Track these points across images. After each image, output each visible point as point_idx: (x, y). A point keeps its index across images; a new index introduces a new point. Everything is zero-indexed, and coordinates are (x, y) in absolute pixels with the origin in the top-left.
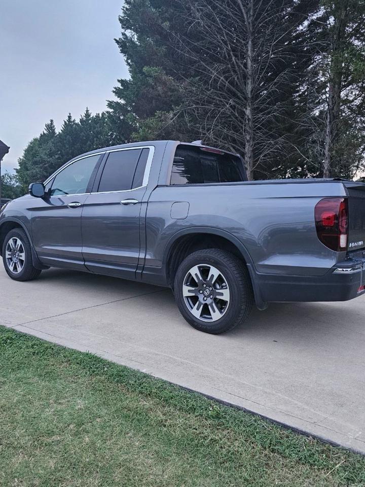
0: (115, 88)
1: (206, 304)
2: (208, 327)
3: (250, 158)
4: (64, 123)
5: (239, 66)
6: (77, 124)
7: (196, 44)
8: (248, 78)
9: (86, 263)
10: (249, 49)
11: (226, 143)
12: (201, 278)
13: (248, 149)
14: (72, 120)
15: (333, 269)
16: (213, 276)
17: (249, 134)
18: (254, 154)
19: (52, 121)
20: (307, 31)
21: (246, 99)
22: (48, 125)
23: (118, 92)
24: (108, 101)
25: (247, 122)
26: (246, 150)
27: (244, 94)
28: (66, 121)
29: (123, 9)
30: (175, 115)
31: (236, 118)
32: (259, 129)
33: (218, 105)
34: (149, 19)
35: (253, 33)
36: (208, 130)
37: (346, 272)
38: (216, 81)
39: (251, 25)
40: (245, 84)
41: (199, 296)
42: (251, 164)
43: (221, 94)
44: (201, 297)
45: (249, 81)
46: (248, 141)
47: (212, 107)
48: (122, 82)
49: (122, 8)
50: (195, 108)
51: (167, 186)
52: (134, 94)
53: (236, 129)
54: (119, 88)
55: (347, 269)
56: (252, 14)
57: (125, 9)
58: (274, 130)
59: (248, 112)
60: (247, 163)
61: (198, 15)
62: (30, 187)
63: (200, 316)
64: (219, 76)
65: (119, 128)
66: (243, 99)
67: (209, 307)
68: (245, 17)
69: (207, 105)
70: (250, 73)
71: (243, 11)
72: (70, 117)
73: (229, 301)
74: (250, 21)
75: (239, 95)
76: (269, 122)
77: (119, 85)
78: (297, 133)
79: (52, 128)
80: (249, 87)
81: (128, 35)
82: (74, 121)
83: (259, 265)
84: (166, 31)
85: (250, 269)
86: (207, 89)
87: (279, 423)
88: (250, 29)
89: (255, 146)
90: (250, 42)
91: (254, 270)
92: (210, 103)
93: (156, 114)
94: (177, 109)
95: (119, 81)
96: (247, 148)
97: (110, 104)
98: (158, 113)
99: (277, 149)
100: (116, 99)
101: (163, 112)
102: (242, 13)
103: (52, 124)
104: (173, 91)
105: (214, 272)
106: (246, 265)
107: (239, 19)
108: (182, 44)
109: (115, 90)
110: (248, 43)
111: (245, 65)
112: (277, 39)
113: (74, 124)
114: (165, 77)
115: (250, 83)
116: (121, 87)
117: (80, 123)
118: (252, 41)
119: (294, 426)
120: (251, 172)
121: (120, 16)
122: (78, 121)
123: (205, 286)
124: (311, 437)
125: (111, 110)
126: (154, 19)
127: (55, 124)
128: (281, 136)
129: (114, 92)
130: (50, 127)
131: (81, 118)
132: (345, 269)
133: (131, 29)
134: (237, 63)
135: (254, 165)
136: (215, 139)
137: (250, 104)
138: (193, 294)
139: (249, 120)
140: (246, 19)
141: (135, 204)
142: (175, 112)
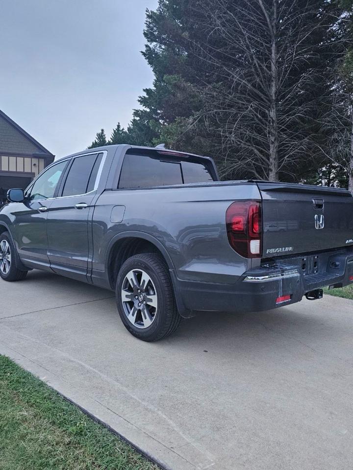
0: (140, 97)
1: (139, 310)
2: (140, 334)
3: (275, 159)
4: (113, 132)
5: (262, 69)
6: (125, 133)
7: (218, 50)
8: (272, 81)
9: (52, 266)
10: (273, 51)
11: (249, 146)
12: (135, 283)
13: (272, 151)
14: (121, 129)
15: (243, 277)
16: (144, 281)
17: (273, 135)
18: (279, 155)
19: (102, 130)
20: (338, 30)
21: (269, 101)
22: (99, 135)
23: (143, 101)
24: (135, 110)
25: (271, 124)
26: (271, 152)
27: (268, 96)
28: (115, 129)
29: (146, 24)
30: (195, 120)
31: (260, 120)
32: (283, 130)
33: (241, 108)
34: (170, 30)
35: (277, 36)
36: (231, 133)
37: (258, 280)
38: (238, 84)
39: (275, 27)
40: (270, 86)
41: (134, 302)
42: (276, 166)
43: (245, 98)
44: (136, 303)
45: (273, 84)
46: (273, 143)
47: (233, 111)
48: (148, 91)
49: (145, 22)
50: (216, 112)
51: (112, 190)
52: (156, 102)
53: (260, 131)
54: (144, 97)
55: (258, 278)
56: (275, 17)
57: (148, 23)
58: (300, 131)
59: (272, 114)
60: (272, 164)
61: (218, 22)
62: (8, 193)
63: (135, 322)
64: (241, 80)
65: (146, 135)
66: (266, 101)
67: (142, 313)
68: (268, 20)
69: (229, 109)
70: (274, 75)
71: (266, 15)
72: (119, 126)
73: (156, 307)
74: (273, 24)
75: (262, 97)
76: (294, 123)
77: (145, 94)
78: (323, 132)
79: (102, 136)
80: (274, 89)
81: (151, 47)
82: (123, 129)
83: (180, 270)
84: (187, 40)
85: (172, 274)
86: (230, 93)
87: (133, 446)
88: (273, 32)
89: (279, 148)
90: (274, 45)
91: (175, 276)
92: (232, 106)
93: (175, 119)
94: (197, 114)
95: (144, 90)
96: (272, 149)
97: (136, 113)
98: (178, 119)
99: (302, 149)
100: (142, 108)
101: (182, 118)
102: (265, 17)
103: (102, 133)
104: (193, 97)
105: (146, 277)
106: (169, 271)
107: (261, 22)
108: (204, 52)
109: (140, 99)
110: (272, 45)
111: (269, 68)
112: (300, 40)
113: (123, 132)
114: (184, 83)
115: (274, 85)
116: (147, 96)
117: (127, 131)
118: (276, 44)
119: (145, 451)
120: (276, 173)
121: (144, 30)
122: (126, 130)
123: (139, 291)
124: (156, 465)
125: (138, 118)
126: (174, 30)
127: (105, 133)
128: (306, 136)
129: (139, 101)
130: (101, 136)
131: (128, 127)
132: (256, 278)
133: (156, 41)
134: (260, 66)
135: (279, 166)
136: (239, 141)
137: (274, 106)
138: (130, 300)
139: (273, 121)
140: (269, 23)
141: (85, 207)
142: (195, 117)
